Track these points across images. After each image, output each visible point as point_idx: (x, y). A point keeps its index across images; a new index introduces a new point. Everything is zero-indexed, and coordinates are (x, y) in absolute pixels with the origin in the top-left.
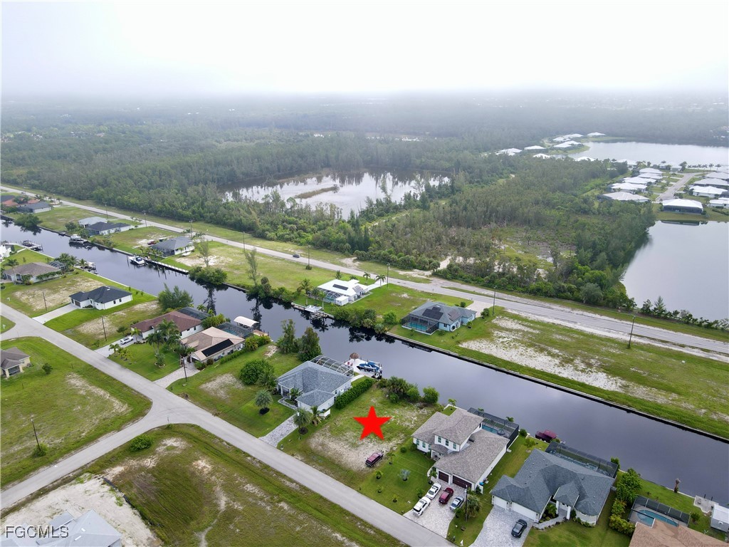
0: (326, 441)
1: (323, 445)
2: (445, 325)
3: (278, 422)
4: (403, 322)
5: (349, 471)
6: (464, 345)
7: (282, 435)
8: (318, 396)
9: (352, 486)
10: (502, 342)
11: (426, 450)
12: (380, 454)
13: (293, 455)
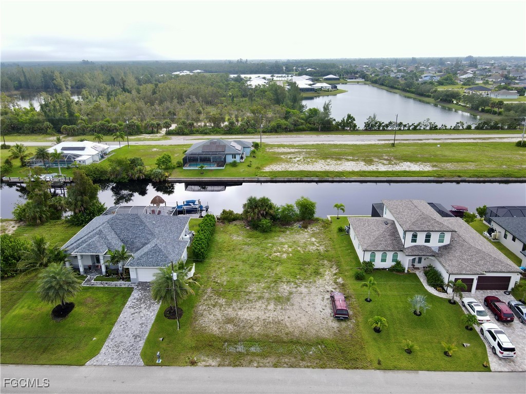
0: (230, 312)
1: (229, 321)
2: (234, 156)
3: (110, 317)
4: (180, 165)
5: (320, 342)
6: (267, 169)
7: (135, 337)
8: (165, 247)
9: (359, 364)
10: (298, 161)
11: (389, 263)
12: (328, 296)
13: (193, 363)
